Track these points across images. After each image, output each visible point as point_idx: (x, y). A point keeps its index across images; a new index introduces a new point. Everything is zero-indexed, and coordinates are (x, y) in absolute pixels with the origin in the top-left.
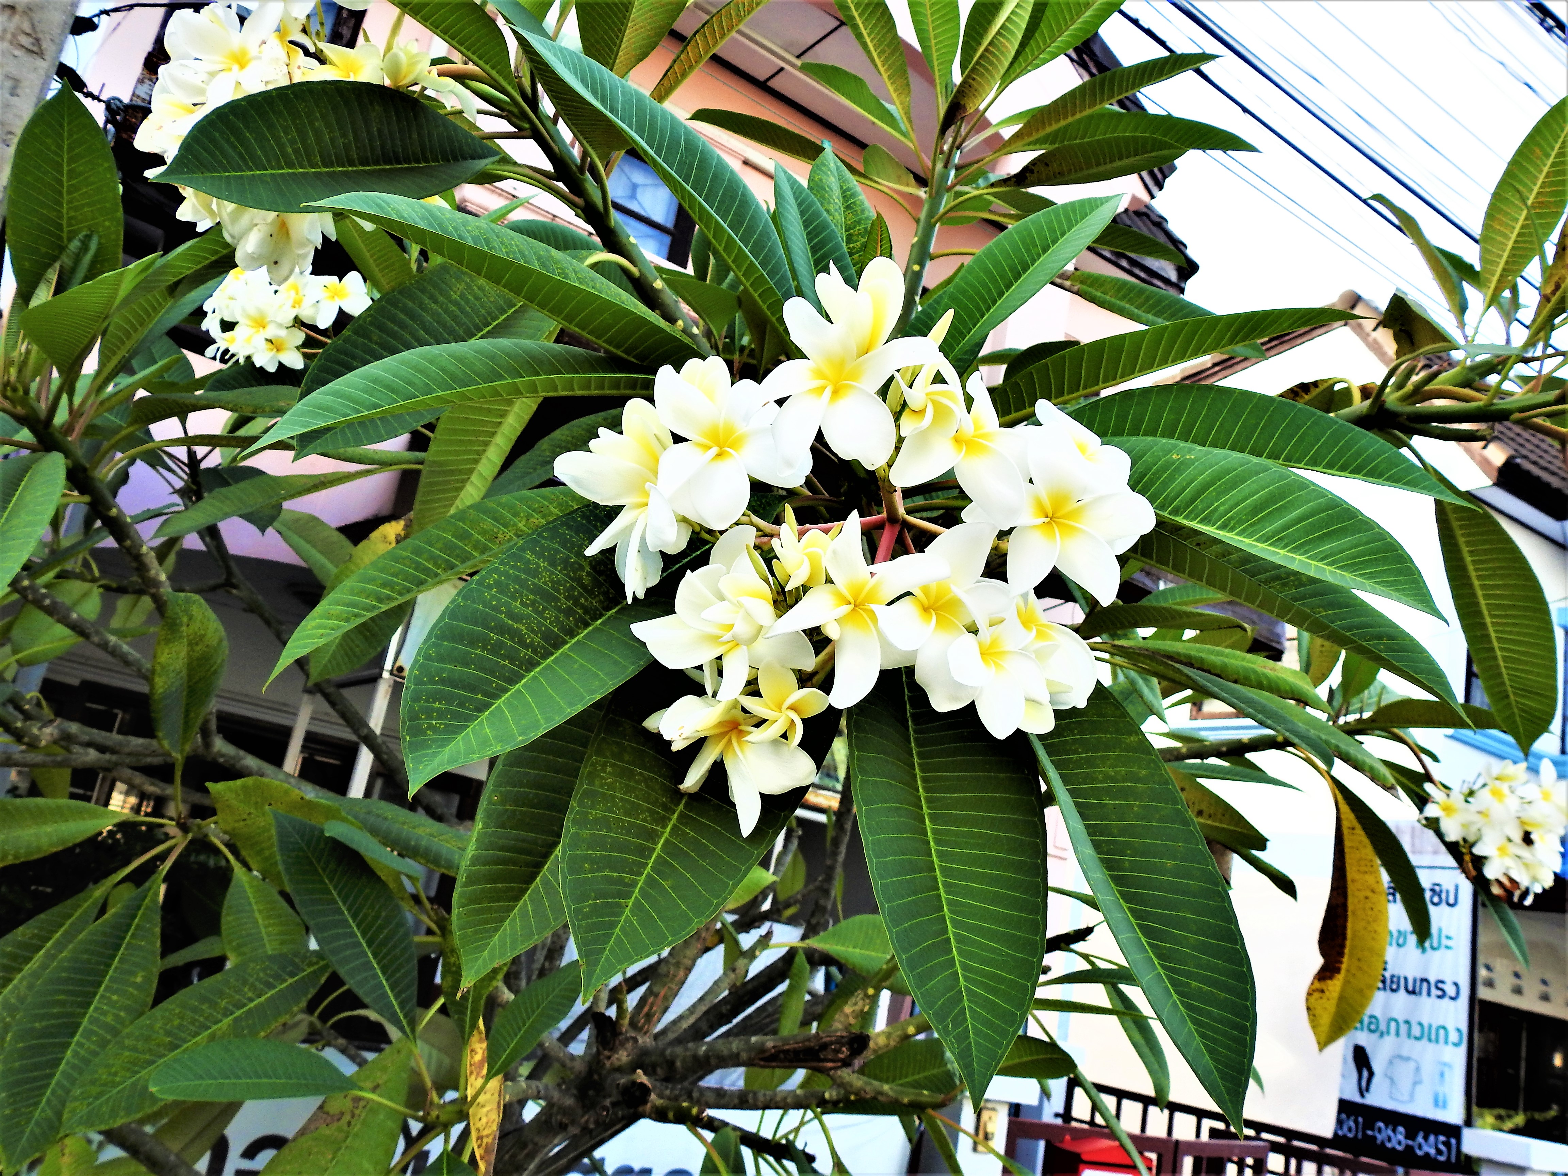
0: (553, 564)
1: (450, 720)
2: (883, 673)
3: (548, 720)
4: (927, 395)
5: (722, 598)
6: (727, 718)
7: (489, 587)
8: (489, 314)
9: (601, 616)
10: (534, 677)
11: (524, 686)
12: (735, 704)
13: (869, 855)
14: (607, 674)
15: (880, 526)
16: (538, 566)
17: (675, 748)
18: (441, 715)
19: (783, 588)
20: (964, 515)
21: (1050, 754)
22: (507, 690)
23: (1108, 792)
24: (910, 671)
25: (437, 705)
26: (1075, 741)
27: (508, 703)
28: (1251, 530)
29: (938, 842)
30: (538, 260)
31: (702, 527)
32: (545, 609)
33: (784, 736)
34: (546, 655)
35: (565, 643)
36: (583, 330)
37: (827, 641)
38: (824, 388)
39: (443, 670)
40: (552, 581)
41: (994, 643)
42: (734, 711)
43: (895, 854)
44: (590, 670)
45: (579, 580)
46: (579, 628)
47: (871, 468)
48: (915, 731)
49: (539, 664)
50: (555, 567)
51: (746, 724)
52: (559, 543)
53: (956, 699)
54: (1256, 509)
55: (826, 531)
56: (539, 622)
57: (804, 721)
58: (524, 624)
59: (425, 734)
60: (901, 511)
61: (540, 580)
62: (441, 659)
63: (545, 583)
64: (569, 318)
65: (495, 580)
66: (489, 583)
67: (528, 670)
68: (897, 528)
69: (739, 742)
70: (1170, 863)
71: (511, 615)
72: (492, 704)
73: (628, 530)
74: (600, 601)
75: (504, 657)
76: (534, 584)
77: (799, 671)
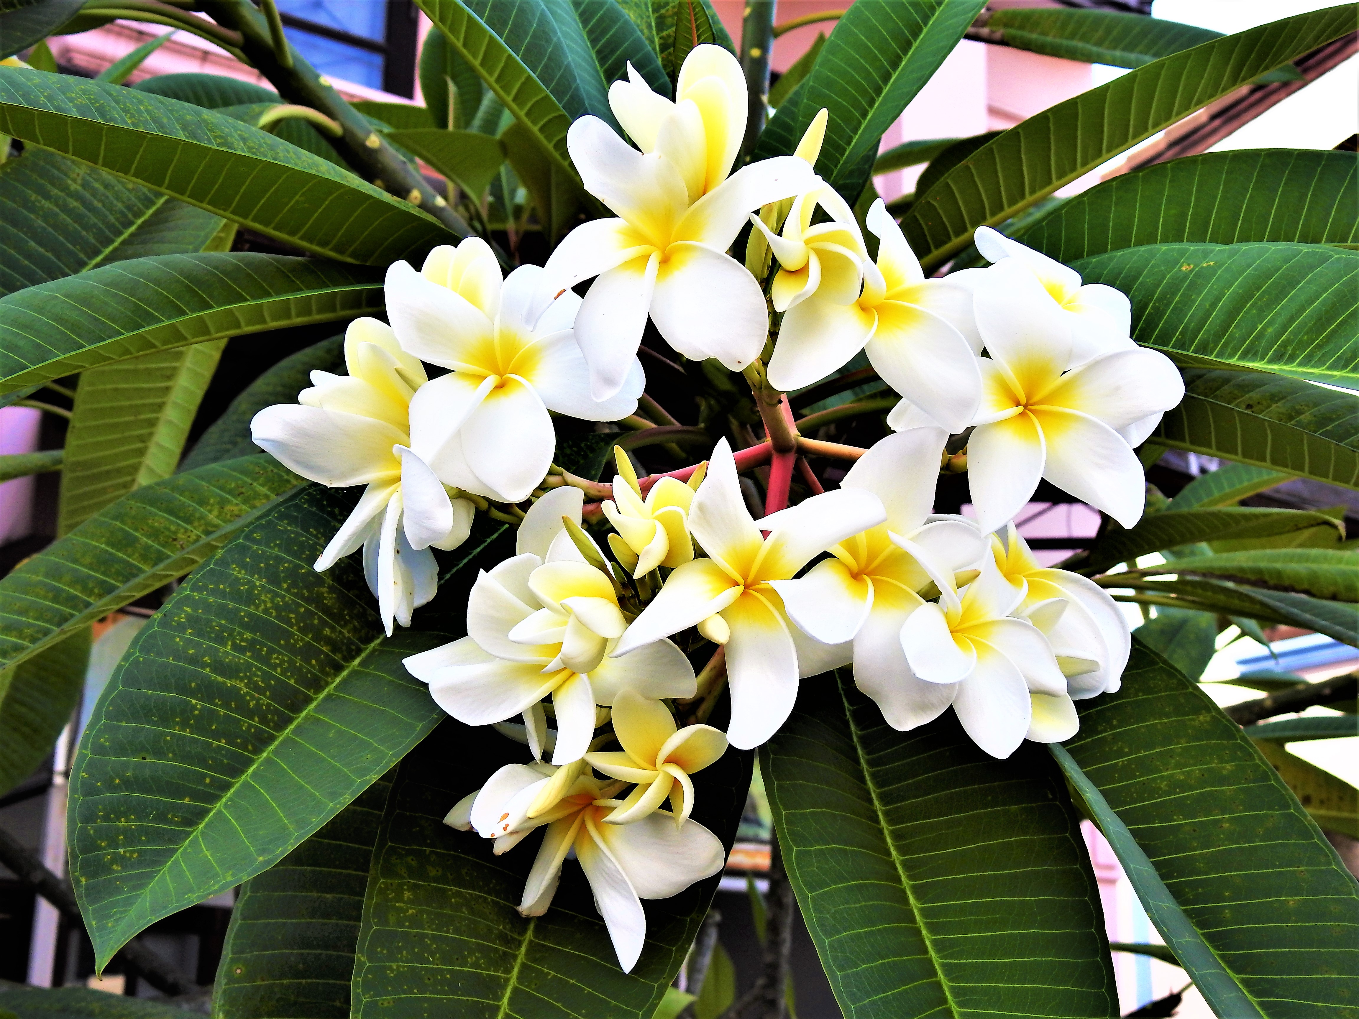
0: (274, 579)
1: (148, 842)
2: (804, 684)
3: (301, 824)
4: (807, 242)
5: (538, 605)
6: (573, 792)
7: (181, 628)
8: (129, 208)
9: (359, 651)
10: (268, 761)
11: (254, 774)
12: (584, 768)
13: (830, 968)
14: (382, 741)
15: (765, 460)
16: (254, 587)
17: (500, 849)
18: (131, 838)
19: (629, 576)
20: (891, 420)
21: (1081, 764)
22: (228, 786)
23: (1181, 807)
24: (846, 673)
25: (123, 823)
26: (1115, 738)
27: (232, 805)
28: (1319, 354)
29: (933, 928)
30: (184, 128)
31: (491, 503)
32: (271, 651)
33: (667, 805)
34: (284, 722)
35: (308, 700)
36: (267, 224)
37: (711, 648)
38: (646, 257)
39: (126, 766)
40: (276, 607)
41: (968, 612)
42: (582, 777)
43: (870, 958)
44: (356, 738)
45: (317, 600)
46: (327, 675)
47: (737, 369)
48: (870, 763)
49: (272, 738)
50: (279, 586)
51: (603, 796)
52: (279, 546)
53: (923, 707)
54: (1322, 321)
55: (685, 479)
56: (265, 673)
57: (695, 778)
58: (241, 680)
59: (109, 870)
60: (793, 432)
61: (257, 607)
62: (120, 749)
63: (266, 611)
64: (242, 211)
65: (188, 617)
66: (179, 623)
67: (258, 751)
68: (791, 459)
69: (598, 826)
70: (1292, 901)
71: (219, 667)
72: (208, 811)
73: (377, 521)
74: (355, 630)
75: (216, 735)
76: (250, 615)
77: (674, 701)
